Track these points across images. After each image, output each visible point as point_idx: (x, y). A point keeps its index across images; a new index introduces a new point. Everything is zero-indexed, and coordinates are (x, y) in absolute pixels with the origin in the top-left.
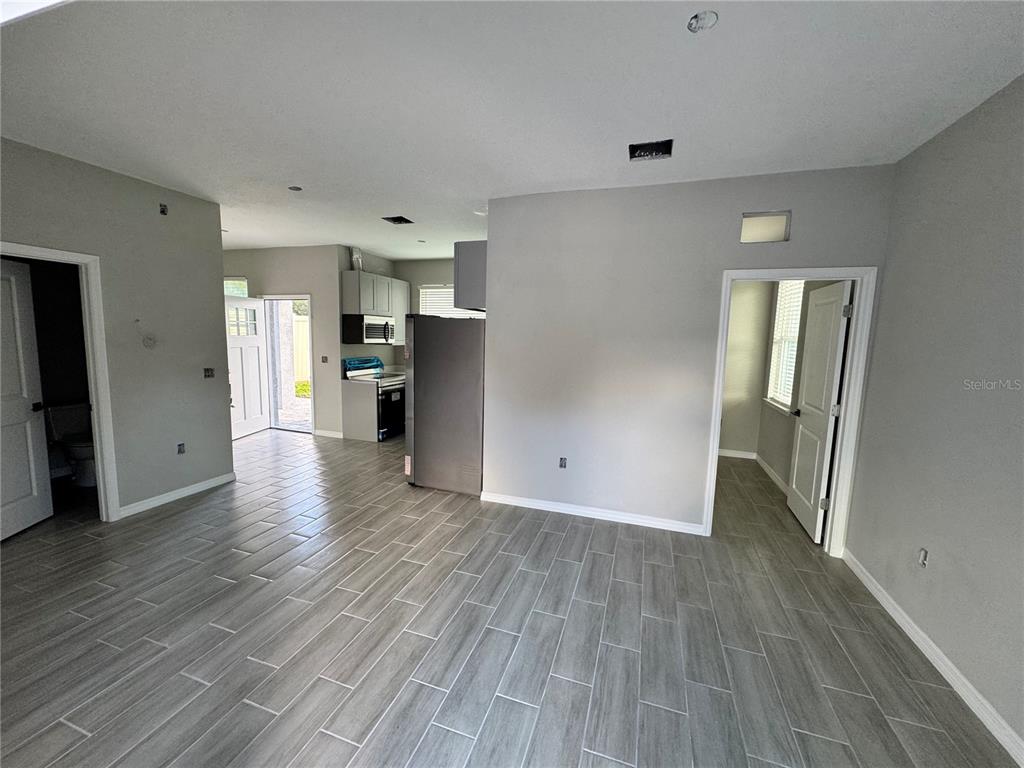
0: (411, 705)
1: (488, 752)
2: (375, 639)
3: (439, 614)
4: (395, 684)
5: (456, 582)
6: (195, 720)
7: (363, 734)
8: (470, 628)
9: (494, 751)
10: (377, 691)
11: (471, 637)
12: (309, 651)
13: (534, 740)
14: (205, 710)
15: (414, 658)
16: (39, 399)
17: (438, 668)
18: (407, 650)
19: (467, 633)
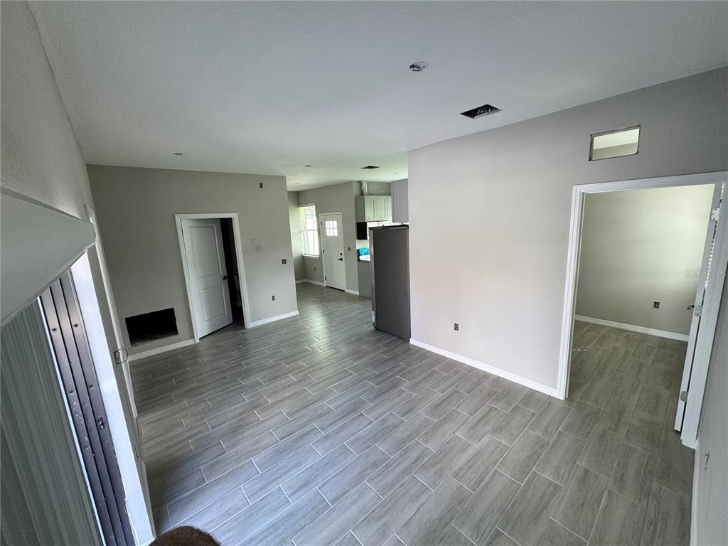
0: (307, 434)
1: (324, 464)
2: (311, 402)
3: (344, 400)
4: (306, 424)
5: (363, 386)
6: (238, 412)
7: (284, 438)
8: (353, 411)
9: (326, 464)
10: (297, 424)
11: (350, 415)
12: (284, 399)
13: (346, 468)
14: (242, 410)
15: (320, 416)
16: (226, 275)
17: (327, 423)
18: (320, 411)
19: (351, 412)
